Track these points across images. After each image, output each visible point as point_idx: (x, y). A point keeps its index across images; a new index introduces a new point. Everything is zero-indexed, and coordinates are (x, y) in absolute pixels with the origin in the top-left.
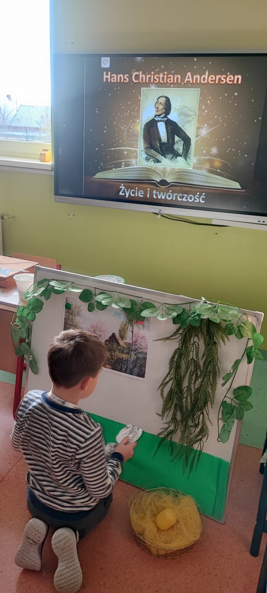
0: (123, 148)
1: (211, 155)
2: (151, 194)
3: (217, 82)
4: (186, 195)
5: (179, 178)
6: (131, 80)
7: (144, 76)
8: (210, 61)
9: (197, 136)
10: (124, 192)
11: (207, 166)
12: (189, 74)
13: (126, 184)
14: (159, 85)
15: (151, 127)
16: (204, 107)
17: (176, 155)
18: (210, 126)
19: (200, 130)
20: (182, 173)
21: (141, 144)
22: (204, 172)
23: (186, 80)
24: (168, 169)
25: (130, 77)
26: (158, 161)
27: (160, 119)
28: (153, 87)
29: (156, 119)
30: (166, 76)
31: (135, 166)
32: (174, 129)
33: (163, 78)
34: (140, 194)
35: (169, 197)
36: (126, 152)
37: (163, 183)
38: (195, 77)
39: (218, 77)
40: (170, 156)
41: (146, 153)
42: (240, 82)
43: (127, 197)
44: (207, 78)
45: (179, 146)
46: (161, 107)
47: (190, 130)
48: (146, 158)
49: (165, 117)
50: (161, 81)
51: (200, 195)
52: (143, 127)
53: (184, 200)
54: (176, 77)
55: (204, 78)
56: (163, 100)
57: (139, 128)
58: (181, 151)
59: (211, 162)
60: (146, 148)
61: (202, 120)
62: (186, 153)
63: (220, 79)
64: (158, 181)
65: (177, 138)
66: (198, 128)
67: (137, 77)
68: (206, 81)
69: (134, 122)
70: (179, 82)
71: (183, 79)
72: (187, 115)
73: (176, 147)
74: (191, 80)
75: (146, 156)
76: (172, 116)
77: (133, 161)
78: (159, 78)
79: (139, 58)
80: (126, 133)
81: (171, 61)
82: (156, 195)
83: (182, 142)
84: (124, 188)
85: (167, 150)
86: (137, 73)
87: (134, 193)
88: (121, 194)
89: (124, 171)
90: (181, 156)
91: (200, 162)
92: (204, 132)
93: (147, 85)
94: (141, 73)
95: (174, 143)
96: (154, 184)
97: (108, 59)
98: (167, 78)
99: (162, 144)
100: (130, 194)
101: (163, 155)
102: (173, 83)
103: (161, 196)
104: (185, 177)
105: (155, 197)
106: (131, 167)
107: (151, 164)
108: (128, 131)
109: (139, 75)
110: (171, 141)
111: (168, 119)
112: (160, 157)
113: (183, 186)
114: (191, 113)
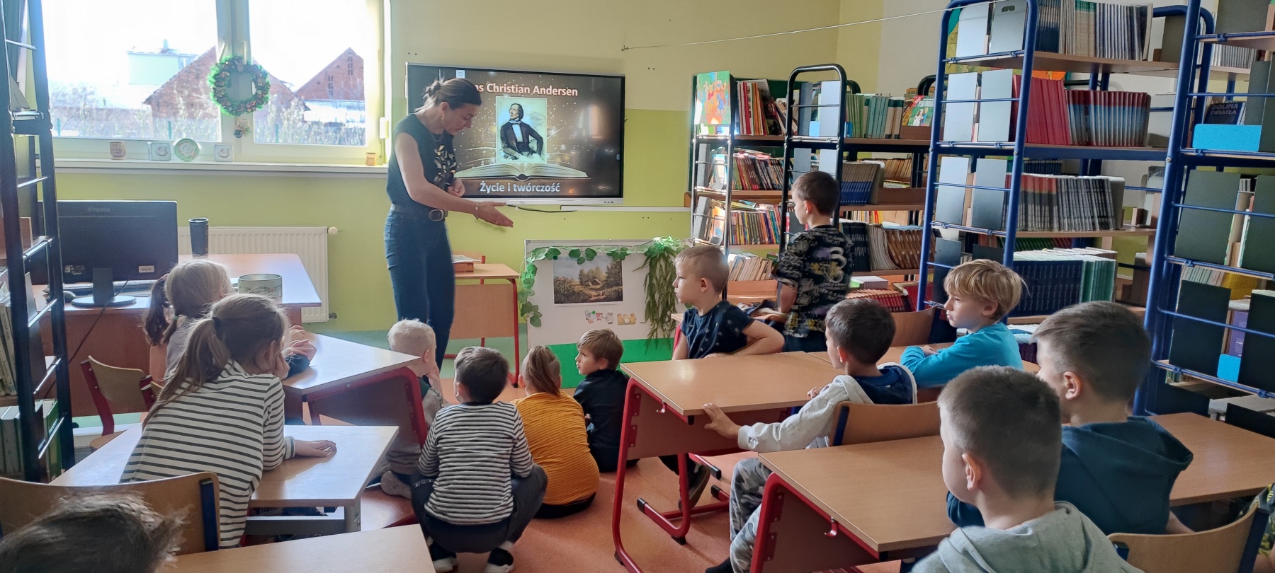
0: (482, 148)
1: (561, 151)
2: (512, 188)
3: (559, 94)
4: (543, 187)
5: (536, 172)
6: (486, 90)
7: (497, 87)
8: (552, 78)
9: (548, 136)
10: (485, 188)
11: (559, 160)
12: (536, 87)
13: (486, 181)
14: (512, 95)
15: (507, 129)
16: (551, 113)
17: (532, 152)
18: (558, 127)
19: (550, 131)
20: (539, 167)
21: (499, 144)
22: (556, 165)
23: (535, 91)
24: (526, 165)
25: (485, 87)
26: (516, 158)
27: (514, 122)
28: (506, 96)
29: (511, 122)
30: (517, 89)
31: (495, 164)
32: (528, 131)
33: (515, 89)
34: (501, 189)
35: (529, 189)
36: (484, 152)
37: (522, 177)
38: (541, 90)
39: (560, 90)
40: (527, 153)
41: (504, 151)
42: (576, 95)
43: (488, 192)
44: (551, 91)
45: (533, 144)
46: (515, 112)
47: (542, 131)
48: (505, 156)
49: (519, 120)
50: (513, 92)
51: (556, 185)
52: (500, 128)
53: (542, 190)
54: (525, 89)
55: (549, 91)
56: (516, 107)
57: (496, 130)
58: (535, 149)
59: (561, 156)
60: (504, 147)
61: (551, 123)
62: (540, 151)
63: (561, 92)
64: (518, 176)
65: (531, 138)
66: (548, 130)
67: (491, 88)
68: (551, 93)
69: (490, 125)
70: (529, 92)
71: (532, 91)
72: (538, 119)
73: (530, 145)
74: (538, 91)
75: (504, 154)
76: (525, 120)
77: (493, 159)
78: (511, 89)
79: (492, 73)
80: (483, 135)
81: (521, 77)
82: (517, 189)
83: (536, 141)
84: (484, 184)
85: (523, 148)
86: (491, 84)
87: (495, 188)
88: (482, 190)
89: (483, 169)
90: (535, 153)
91: (553, 157)
92: (553, 132)
93: (501, 94)
94: (494, 84)
95: (528, 143)
96: (514, 179)
97: (463, 72)
98: (519, 89)
99: (518, 143)
100: (491, 190)
101: (520, 152)
102: (524, 94)
103: (522, 189)
104: (541, 170)
105: (515, 190)
106: (490, 165)
107: (510, 161)
108: (486, 133)
109: (493, 87)
110: (526, 141)
111: (522, 122)
112: (517, 154)
113: (539, 178)
114: (541, 117)
